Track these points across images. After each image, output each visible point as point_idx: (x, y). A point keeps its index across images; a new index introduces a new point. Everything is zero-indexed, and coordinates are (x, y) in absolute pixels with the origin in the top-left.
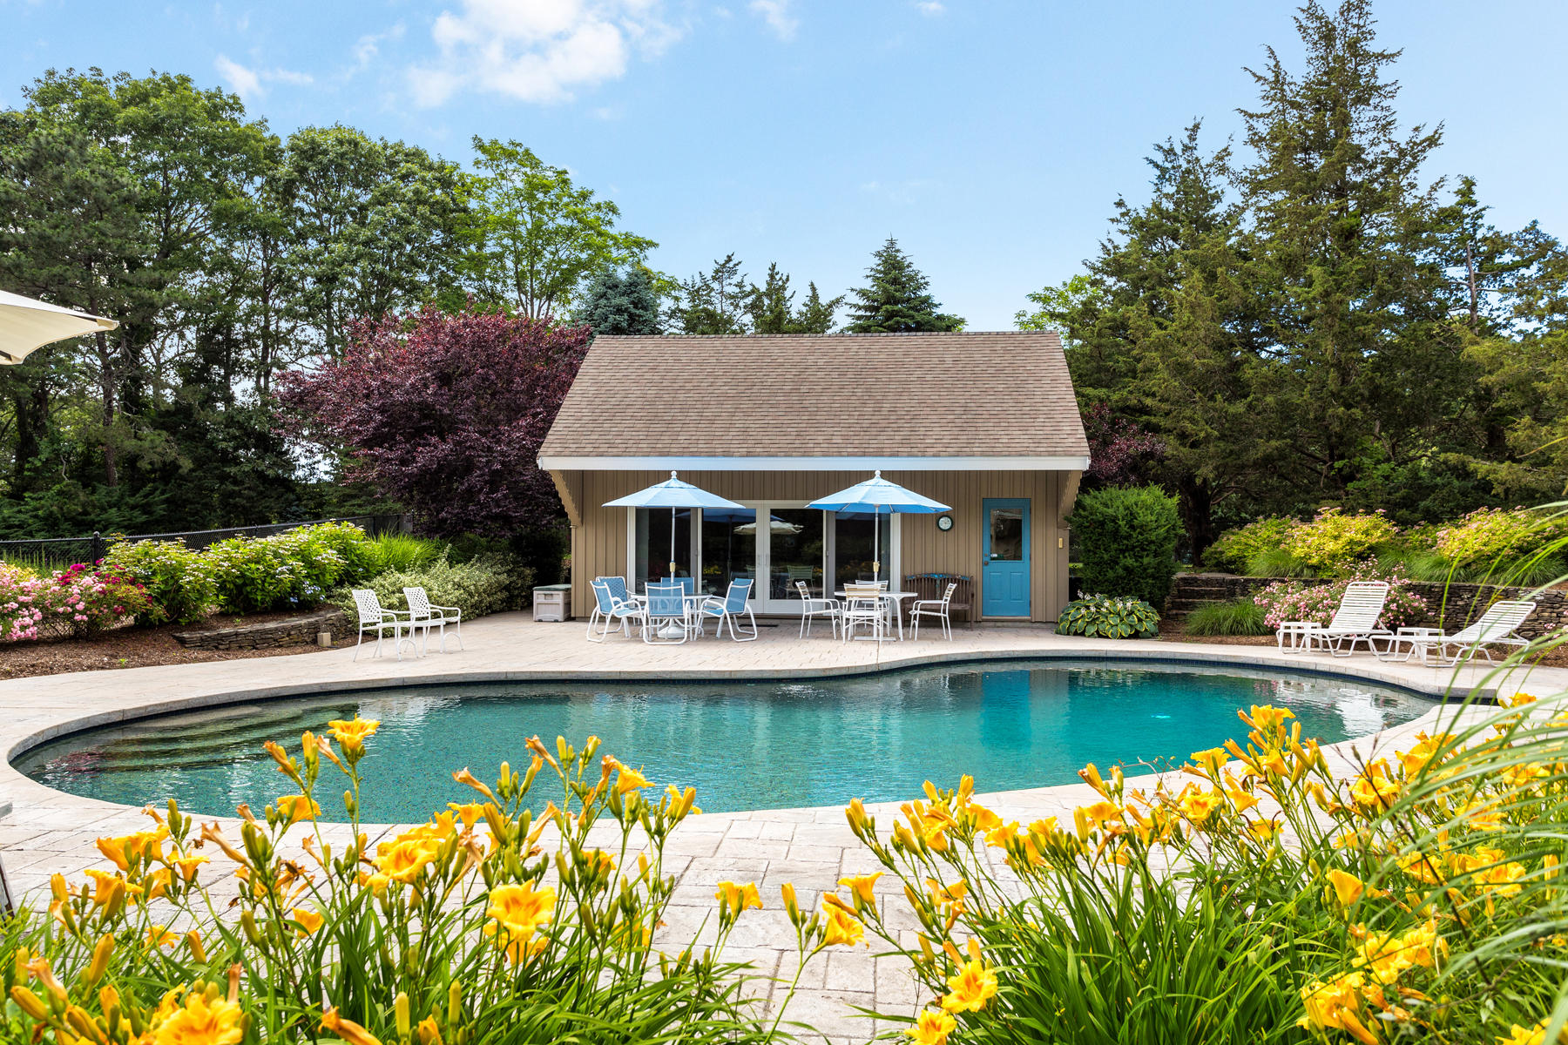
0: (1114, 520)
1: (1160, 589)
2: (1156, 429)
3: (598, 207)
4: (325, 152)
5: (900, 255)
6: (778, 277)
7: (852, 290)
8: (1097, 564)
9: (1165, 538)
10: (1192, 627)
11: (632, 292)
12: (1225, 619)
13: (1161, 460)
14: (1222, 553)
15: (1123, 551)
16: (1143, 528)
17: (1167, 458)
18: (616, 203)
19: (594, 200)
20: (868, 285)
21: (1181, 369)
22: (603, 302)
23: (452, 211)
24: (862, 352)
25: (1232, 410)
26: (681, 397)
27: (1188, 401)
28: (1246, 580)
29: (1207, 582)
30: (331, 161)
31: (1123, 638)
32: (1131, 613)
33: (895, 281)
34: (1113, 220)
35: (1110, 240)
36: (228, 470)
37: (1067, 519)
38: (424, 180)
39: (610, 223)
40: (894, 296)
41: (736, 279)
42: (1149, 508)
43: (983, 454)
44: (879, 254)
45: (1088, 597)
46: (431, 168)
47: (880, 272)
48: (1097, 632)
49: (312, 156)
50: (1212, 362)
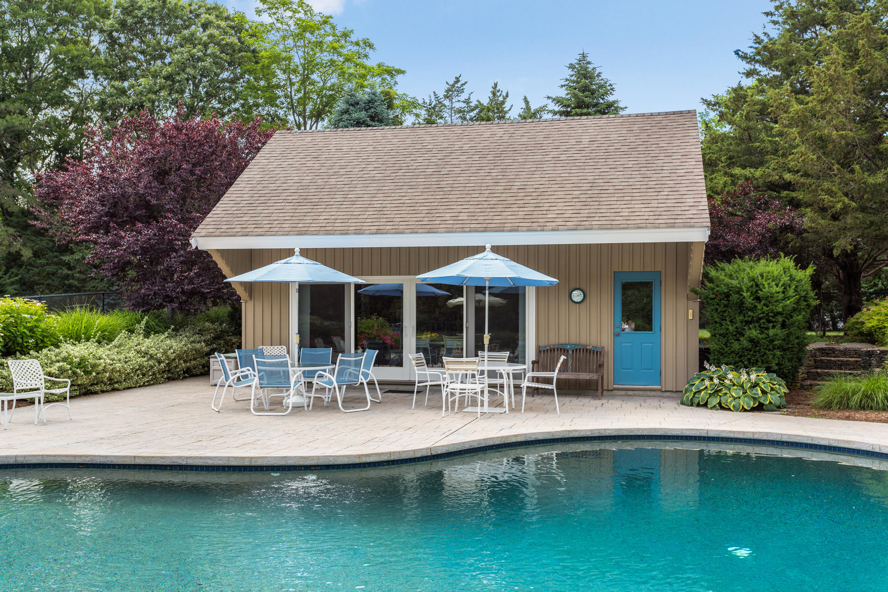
0: (739, 291)
1: (790, 360)
2: (796, 204)
3: (357, 44)
4: (140, 8)
5: (591, 67)
6: (498, 94)
7: (549, 98)
8: (723, 335)
9: (794, 310)
10: (820, 399)
11: (370, 108)
12: (854, 394)
13: (800, 233)
14: (863, 323)
15: (748, 323)
16: (769, 300)
17: (805, 231)
18: (372, 41)
19: (353, 38)
20: (563, 93)
21: (821, 143)
22: (346, 116)
23: (240, 51)
24: (506, 137)
25: (871, 180)
26: (333, 181)
27: (826, 174)
28: (882, 352)
29: (845, 353)
30: (144, 14)
31: (746, 410)
32: (755, 385)
33: (585, 89)
34: (767, 14)
35: (765, 34)
36: (64, 258)
37: (694, 291)
38: (218, 27)
39: (366, 56)
40: (583, 101)
41: (464, 97)
42: (776, 279)
43: (602, 228)
44: (572, 67)
45: (713, 368)
46: (227, 18)
47: (574, 82)
48: (720, 404)
49: (131, 12)
50: (851, 134)
